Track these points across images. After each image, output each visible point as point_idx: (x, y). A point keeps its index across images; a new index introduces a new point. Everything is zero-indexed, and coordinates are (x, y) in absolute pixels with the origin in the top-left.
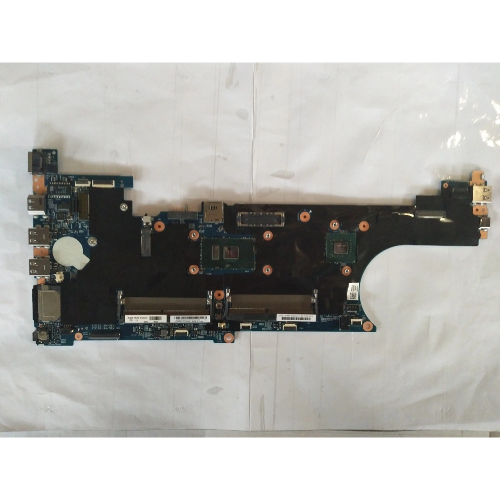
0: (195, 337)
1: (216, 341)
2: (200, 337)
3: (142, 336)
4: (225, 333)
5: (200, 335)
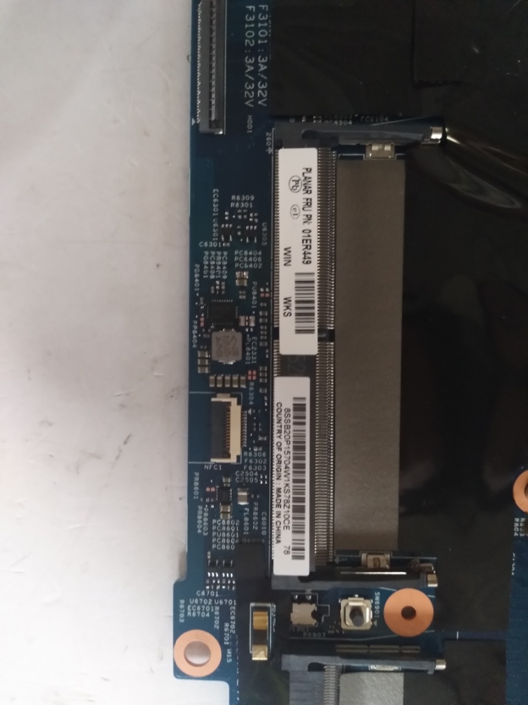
0: (204, 495)
1: (183, 591)
2: (202, 516)
3: (209, 239)
4: (219, 636)
5: (214, 514)
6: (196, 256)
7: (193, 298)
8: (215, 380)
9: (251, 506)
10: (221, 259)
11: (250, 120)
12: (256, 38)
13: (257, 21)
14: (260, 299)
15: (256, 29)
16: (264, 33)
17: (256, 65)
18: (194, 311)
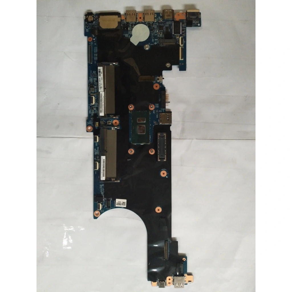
6: (89, 79)
7: (88, 84)
8: (91, 94)
9: (96, 110)
10: (92, 79)
11: (95, 62)
12: (96, 51)
13: (96, 49)
14: (97, 84)
15: (96, 50)
16: (97, 51)
17: (96, 55)
18: (88, 86)
